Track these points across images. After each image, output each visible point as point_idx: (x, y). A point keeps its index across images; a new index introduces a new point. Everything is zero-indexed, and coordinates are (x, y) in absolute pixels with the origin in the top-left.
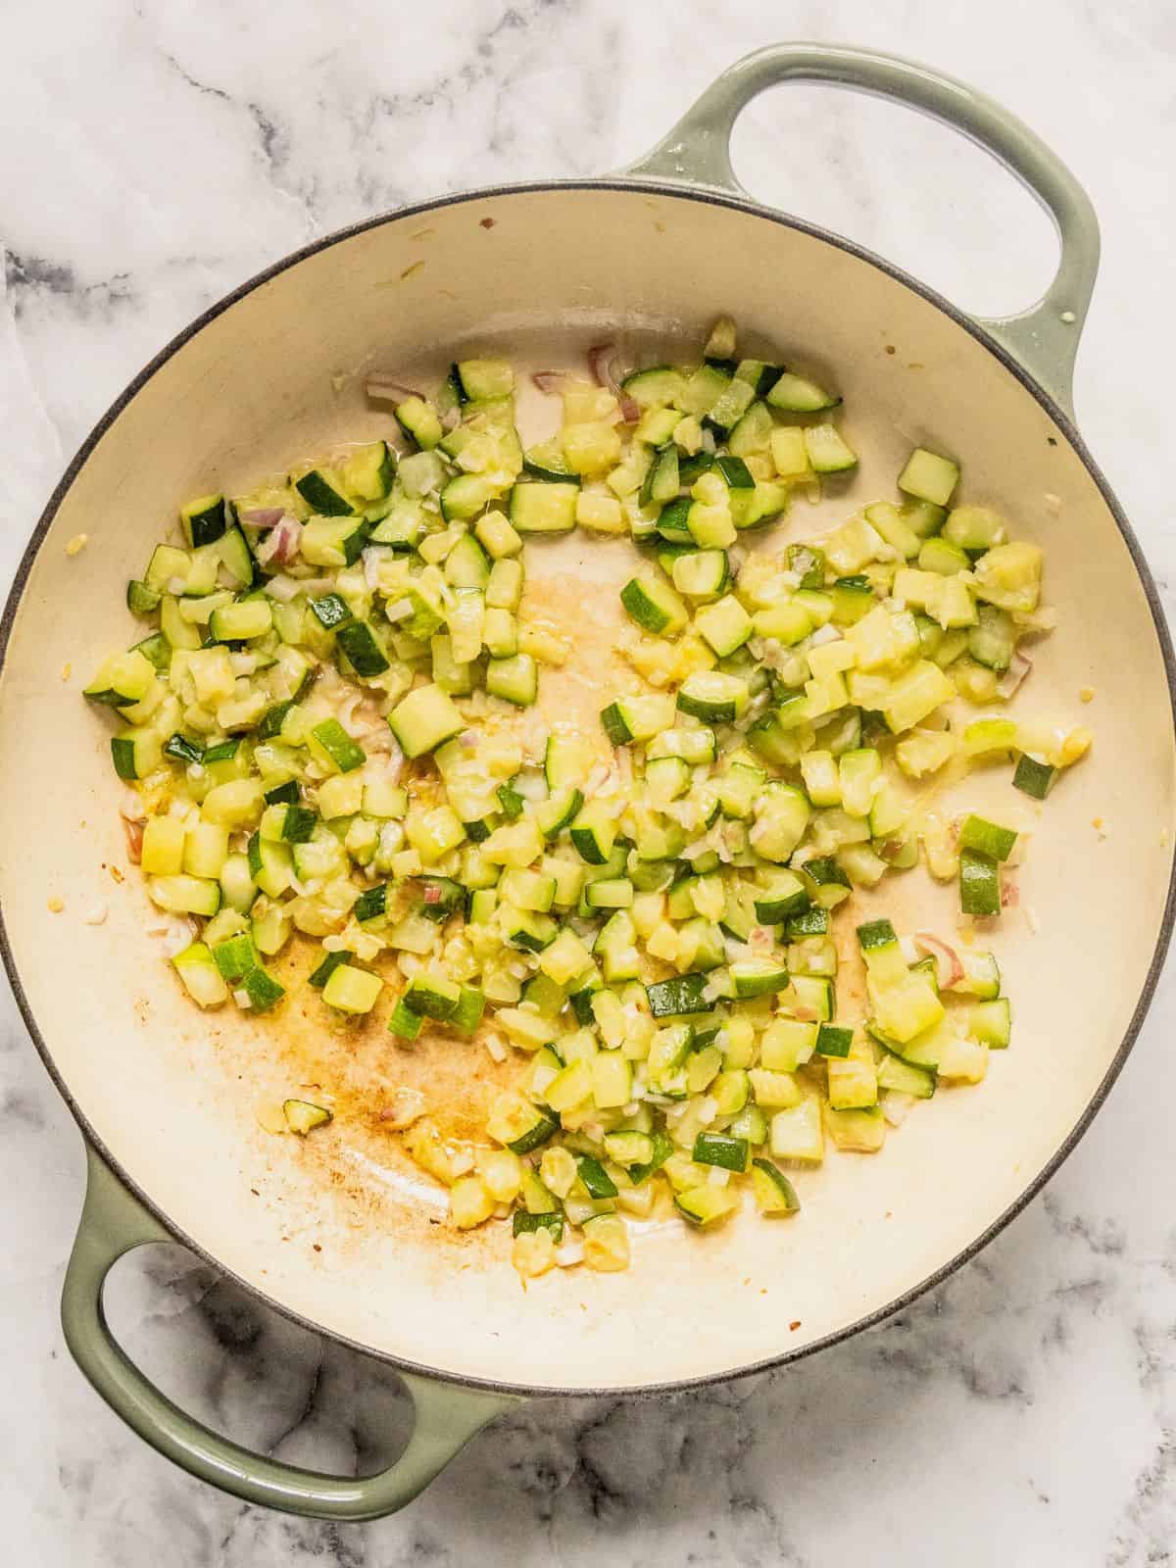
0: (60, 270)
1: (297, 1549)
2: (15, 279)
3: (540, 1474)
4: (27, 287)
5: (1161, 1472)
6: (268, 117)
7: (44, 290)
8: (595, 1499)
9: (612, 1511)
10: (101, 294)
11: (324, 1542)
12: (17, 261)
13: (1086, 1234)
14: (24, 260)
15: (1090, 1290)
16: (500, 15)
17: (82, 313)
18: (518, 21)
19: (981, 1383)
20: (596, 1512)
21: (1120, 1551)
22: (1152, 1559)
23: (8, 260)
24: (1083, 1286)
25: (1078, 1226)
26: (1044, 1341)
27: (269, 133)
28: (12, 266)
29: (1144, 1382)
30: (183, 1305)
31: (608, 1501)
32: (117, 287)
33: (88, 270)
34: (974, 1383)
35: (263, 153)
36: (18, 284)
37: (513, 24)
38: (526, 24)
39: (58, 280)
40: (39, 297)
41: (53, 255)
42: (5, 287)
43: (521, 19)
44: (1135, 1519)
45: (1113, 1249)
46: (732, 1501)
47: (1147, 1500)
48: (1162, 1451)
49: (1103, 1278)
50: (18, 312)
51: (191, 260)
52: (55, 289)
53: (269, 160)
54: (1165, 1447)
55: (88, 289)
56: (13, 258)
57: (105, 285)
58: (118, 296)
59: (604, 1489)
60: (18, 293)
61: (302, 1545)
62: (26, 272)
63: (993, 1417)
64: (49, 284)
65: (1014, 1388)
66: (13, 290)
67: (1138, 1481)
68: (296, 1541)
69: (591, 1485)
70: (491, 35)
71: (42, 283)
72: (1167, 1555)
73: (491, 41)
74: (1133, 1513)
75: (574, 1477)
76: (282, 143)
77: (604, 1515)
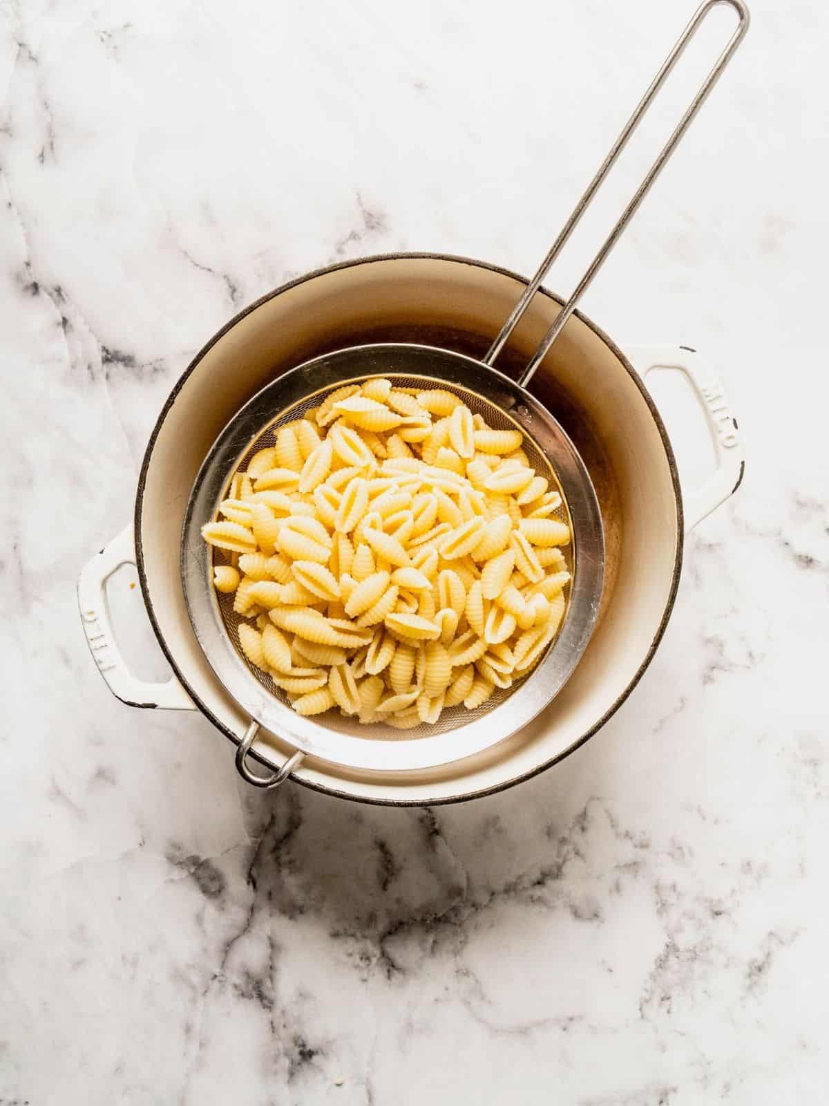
0: (129, 356)
1: (241, 997)
2: (106, 360)
3: (362, 959)
5: (667, 956)
6: (232, 283)
7: (120, 366)
8: (389, 971)
9: (397, 977)
10: (148, 369)
11: (254, 994)
12: (107, 351)
13: (631, 838)
14: (111, 349)
15: (633, 867)
16: (348, 232)
17: (140, 377)
19: (580, 912)
20: (389, 978)
21: (647, 996)
22: (662, 1000)
24: (630, 865)
25: (627, 835)
26: (610, 891)
27: (234, 290)
28: (105, 354)
29: (659, 912)
30: (185, 874)
31: (395, 972)
32: (157, 365)
33: (142, 356)
34: (576, 914)
35: (229, 299)
39: (128, 361)
40: (118, 369)
41: (125, 350)
42: (101, 364)
43: (358, 235)
44: (655, 980)
45: (644, 846)
46: (457, 972)
47: (660, 970)
48: (668, 946)
49: (639, 860)
50: (107, 377)
52: (126, 365)
54: (670, 944)
55: (143, 366)
56: (105, 349)
57: (151, 364)
58: (157, 370)
59: (393, 966)
61: (243, 995)
63: (585, 929)
64: (123, 363)
65: (596, 915)
66: (105, 366)
67: (656, 961)
68: (240, 992)
69: (387, 964)
70: (343, 244)
71: (120, 363)
72: (669, 998)
74: (653, 977)
75: (379, 960)
76: (240, 295)
77: (393, 979)
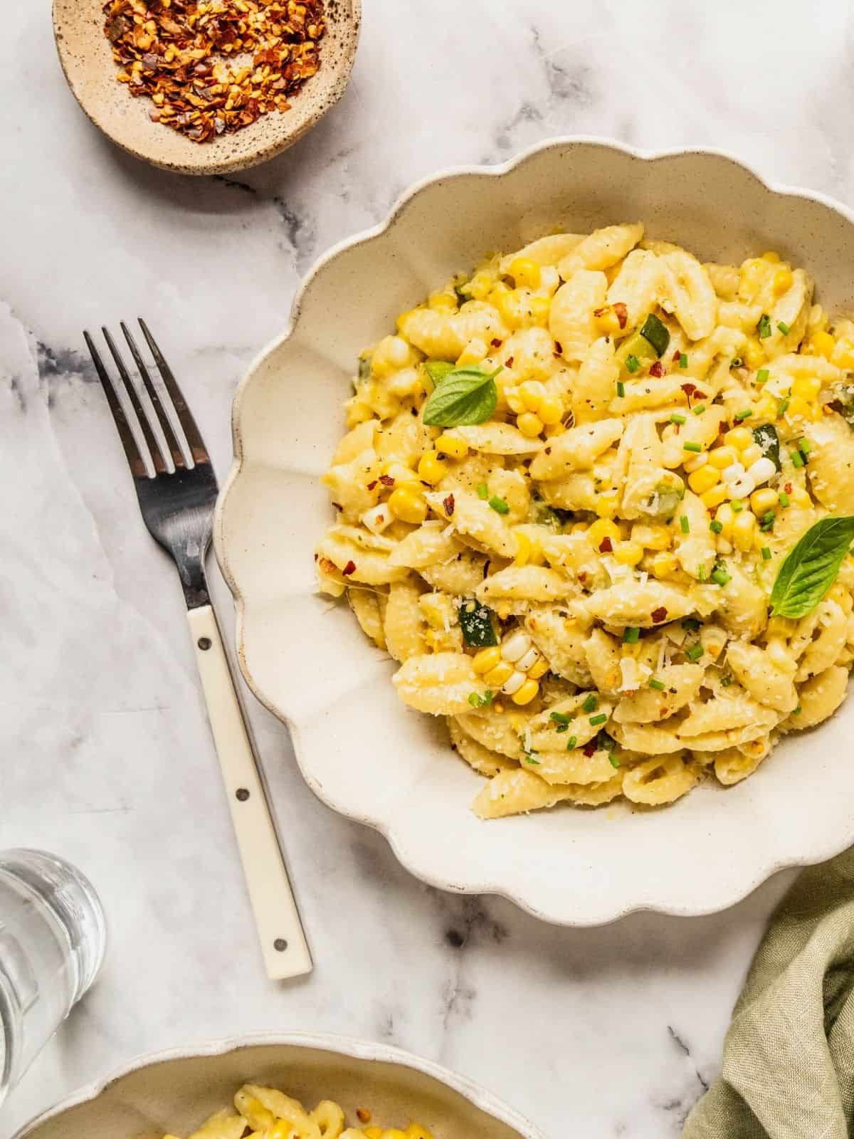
4: (60, 377)
18: (534, 115)
23: (40, 351)
36: (51, 375)
37: (529, 117)
38: (541, 118)
51: (222, 349)
53: (294, 252)
60: (50, 382)
62: (58, 363)
73: (508, 134)
